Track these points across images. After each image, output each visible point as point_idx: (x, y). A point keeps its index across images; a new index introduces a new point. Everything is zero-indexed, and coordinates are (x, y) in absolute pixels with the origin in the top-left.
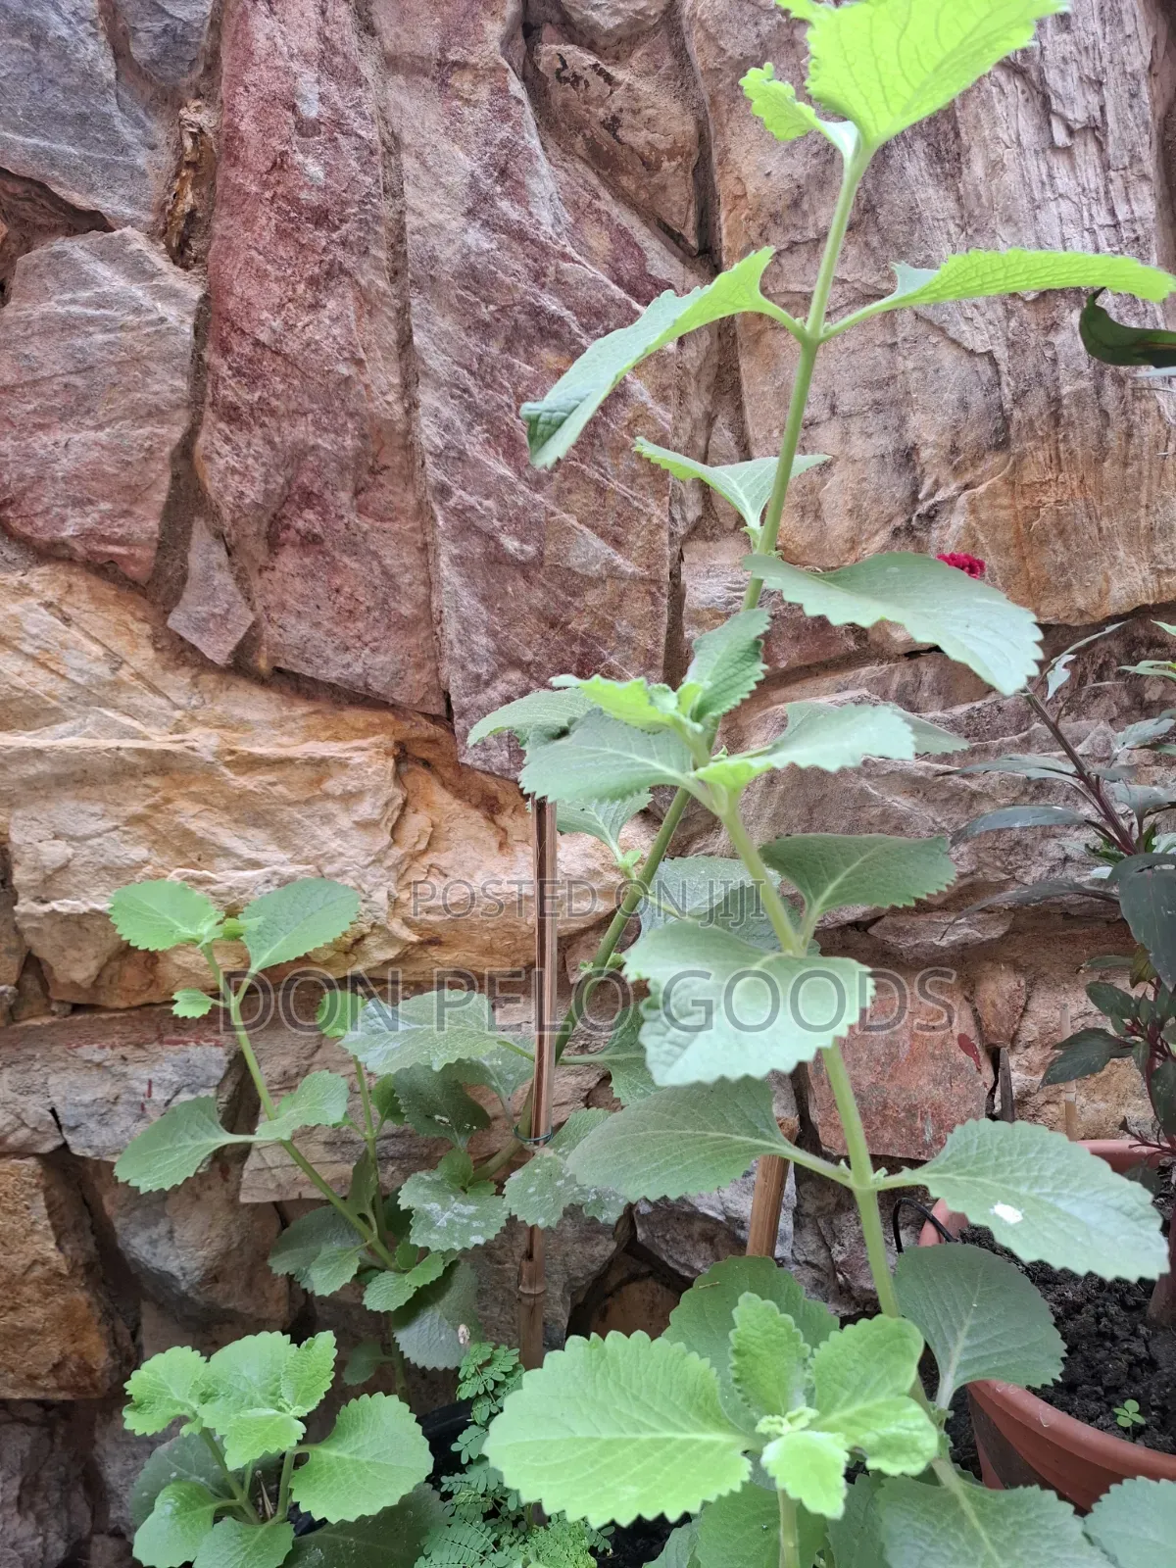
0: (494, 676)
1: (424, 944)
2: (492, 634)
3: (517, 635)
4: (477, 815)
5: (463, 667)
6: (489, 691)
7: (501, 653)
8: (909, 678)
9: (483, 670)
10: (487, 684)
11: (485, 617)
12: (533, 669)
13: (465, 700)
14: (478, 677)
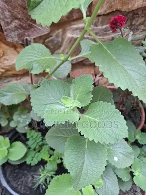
0: (11, 22)
1: (6, 71)
2: (9, 11)
3: (16, 11)
4: (12, 49)
5: (4, 20)
6: (11, 25)
7: (13, 16)
8: (97, 20)
9: (9, 20)
10: (10, 23)
11: (7, 7)
12: (21, 20)
13: (6, 28)
14: (8, 22)
